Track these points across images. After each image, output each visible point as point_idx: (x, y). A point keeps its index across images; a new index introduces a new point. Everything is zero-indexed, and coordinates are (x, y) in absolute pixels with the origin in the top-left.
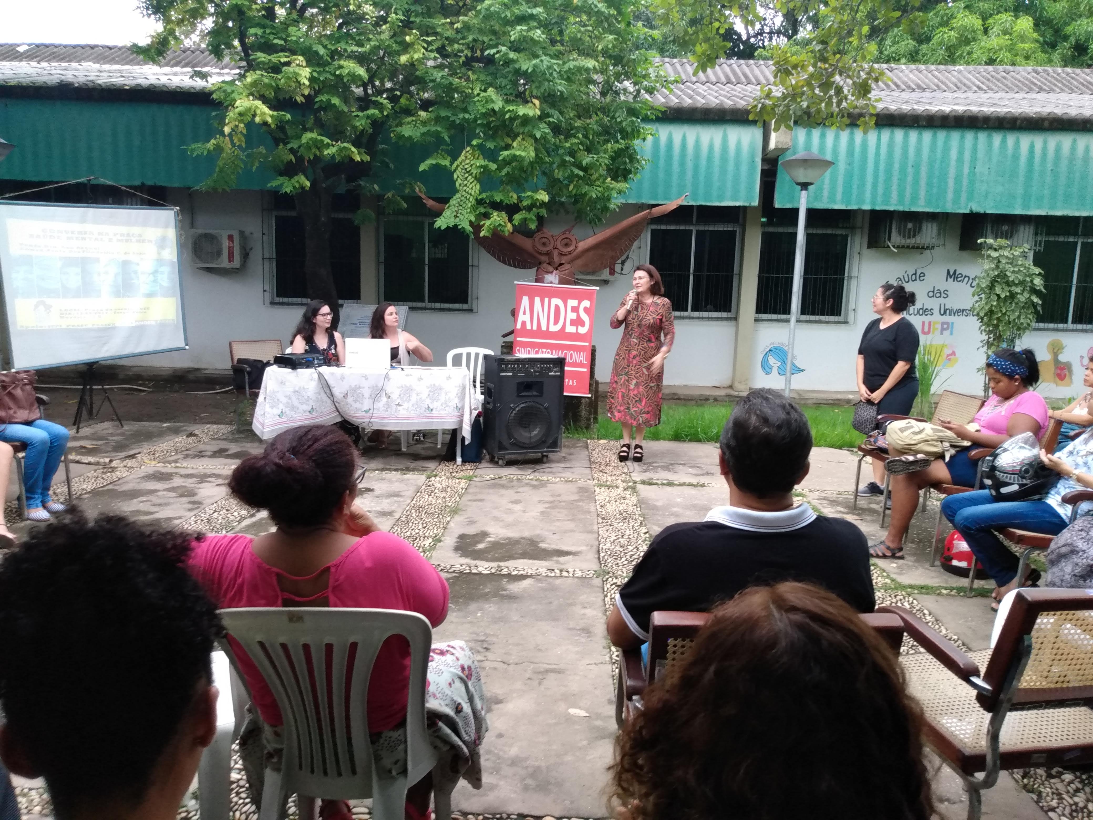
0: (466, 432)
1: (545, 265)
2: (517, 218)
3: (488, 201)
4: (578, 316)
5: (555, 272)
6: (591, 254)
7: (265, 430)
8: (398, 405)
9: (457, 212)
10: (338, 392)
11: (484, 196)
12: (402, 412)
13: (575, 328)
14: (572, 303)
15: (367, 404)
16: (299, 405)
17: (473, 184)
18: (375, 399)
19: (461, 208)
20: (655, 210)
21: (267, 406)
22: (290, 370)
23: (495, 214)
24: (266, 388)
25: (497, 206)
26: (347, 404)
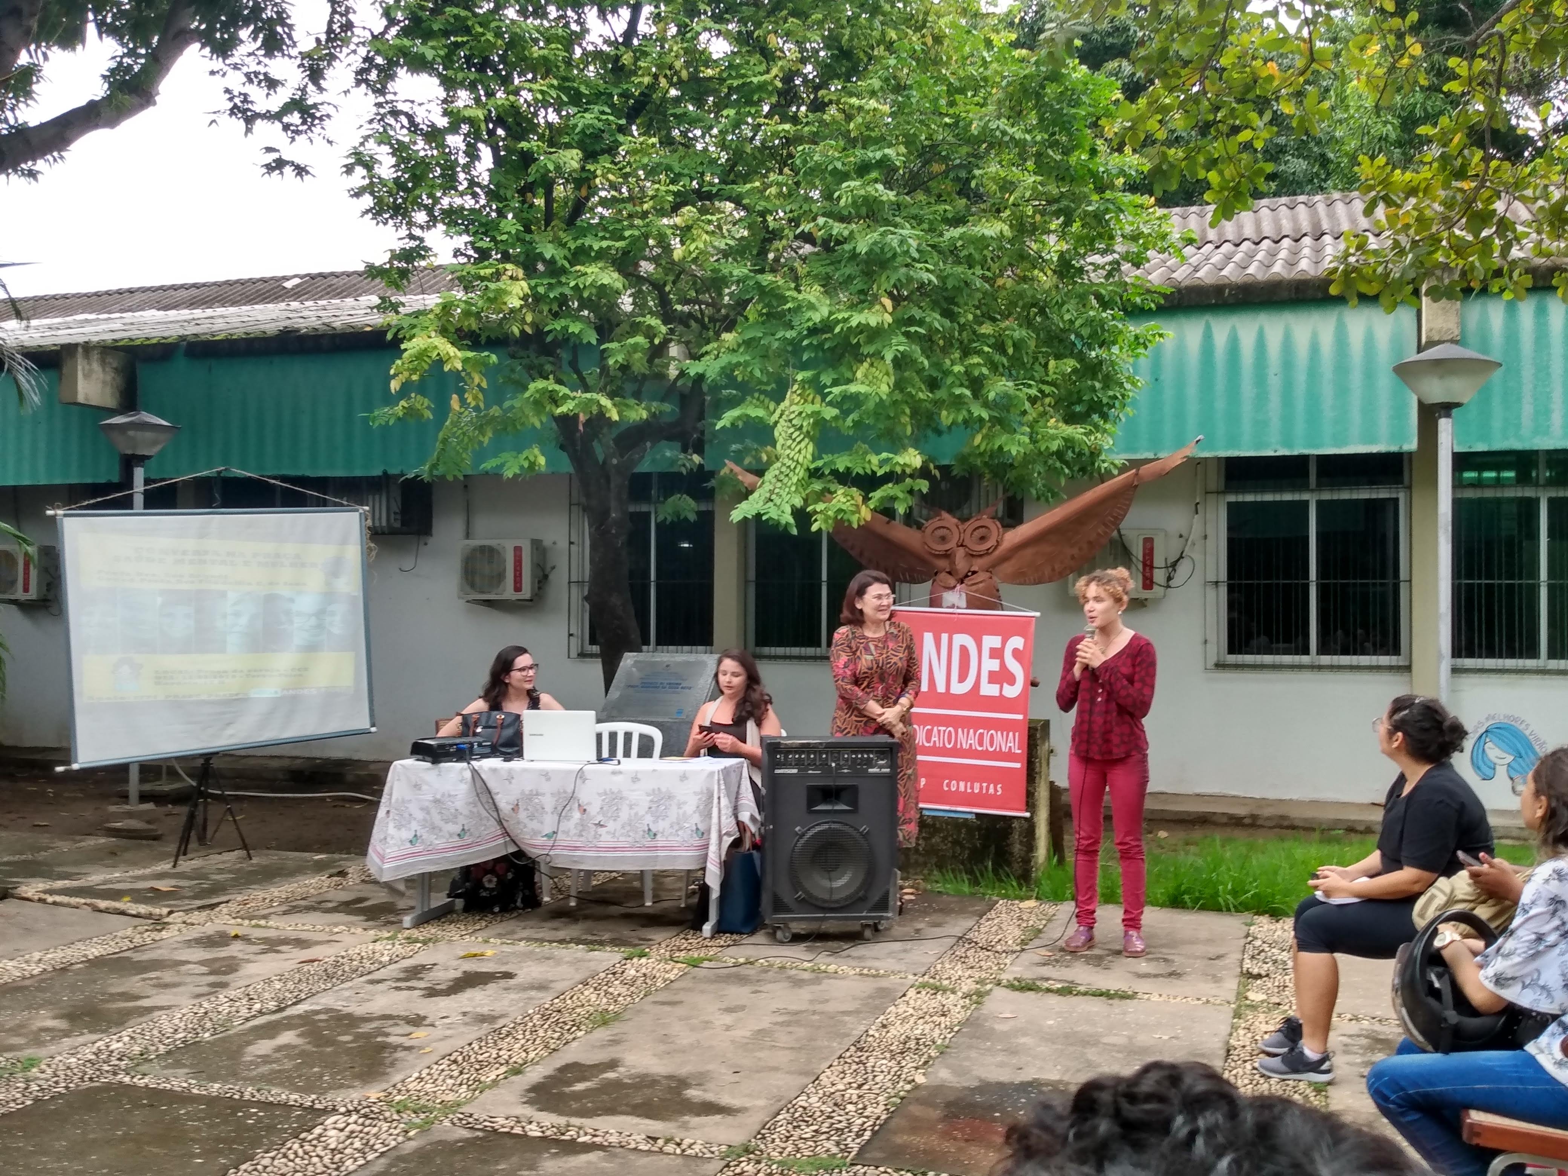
0: (713, 879)
1: (943, 576)
2: (877, 495)
3: (827, 472)
4: (1003, 665)
5: (959, 587)
6: (1029, 552)
7: (386, 866)
8: (599, 825)
9: (772, 492)
10: (504, 802)
11: (820, 463)
12: (605, 838)
13: (998, 686)
14: (991, 641)
15: (548, 824)
16: (442, 824)
17: (803, 445)
18: (561, 814)
19: (779, 484)
20: (1145, 469)
21: (391, 825)
22: (428, 765)
23: (841, 490)
24: (391, 795)
25: (845, 478)
26: (519, 823)
